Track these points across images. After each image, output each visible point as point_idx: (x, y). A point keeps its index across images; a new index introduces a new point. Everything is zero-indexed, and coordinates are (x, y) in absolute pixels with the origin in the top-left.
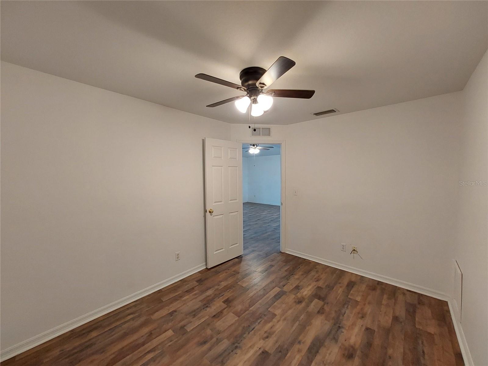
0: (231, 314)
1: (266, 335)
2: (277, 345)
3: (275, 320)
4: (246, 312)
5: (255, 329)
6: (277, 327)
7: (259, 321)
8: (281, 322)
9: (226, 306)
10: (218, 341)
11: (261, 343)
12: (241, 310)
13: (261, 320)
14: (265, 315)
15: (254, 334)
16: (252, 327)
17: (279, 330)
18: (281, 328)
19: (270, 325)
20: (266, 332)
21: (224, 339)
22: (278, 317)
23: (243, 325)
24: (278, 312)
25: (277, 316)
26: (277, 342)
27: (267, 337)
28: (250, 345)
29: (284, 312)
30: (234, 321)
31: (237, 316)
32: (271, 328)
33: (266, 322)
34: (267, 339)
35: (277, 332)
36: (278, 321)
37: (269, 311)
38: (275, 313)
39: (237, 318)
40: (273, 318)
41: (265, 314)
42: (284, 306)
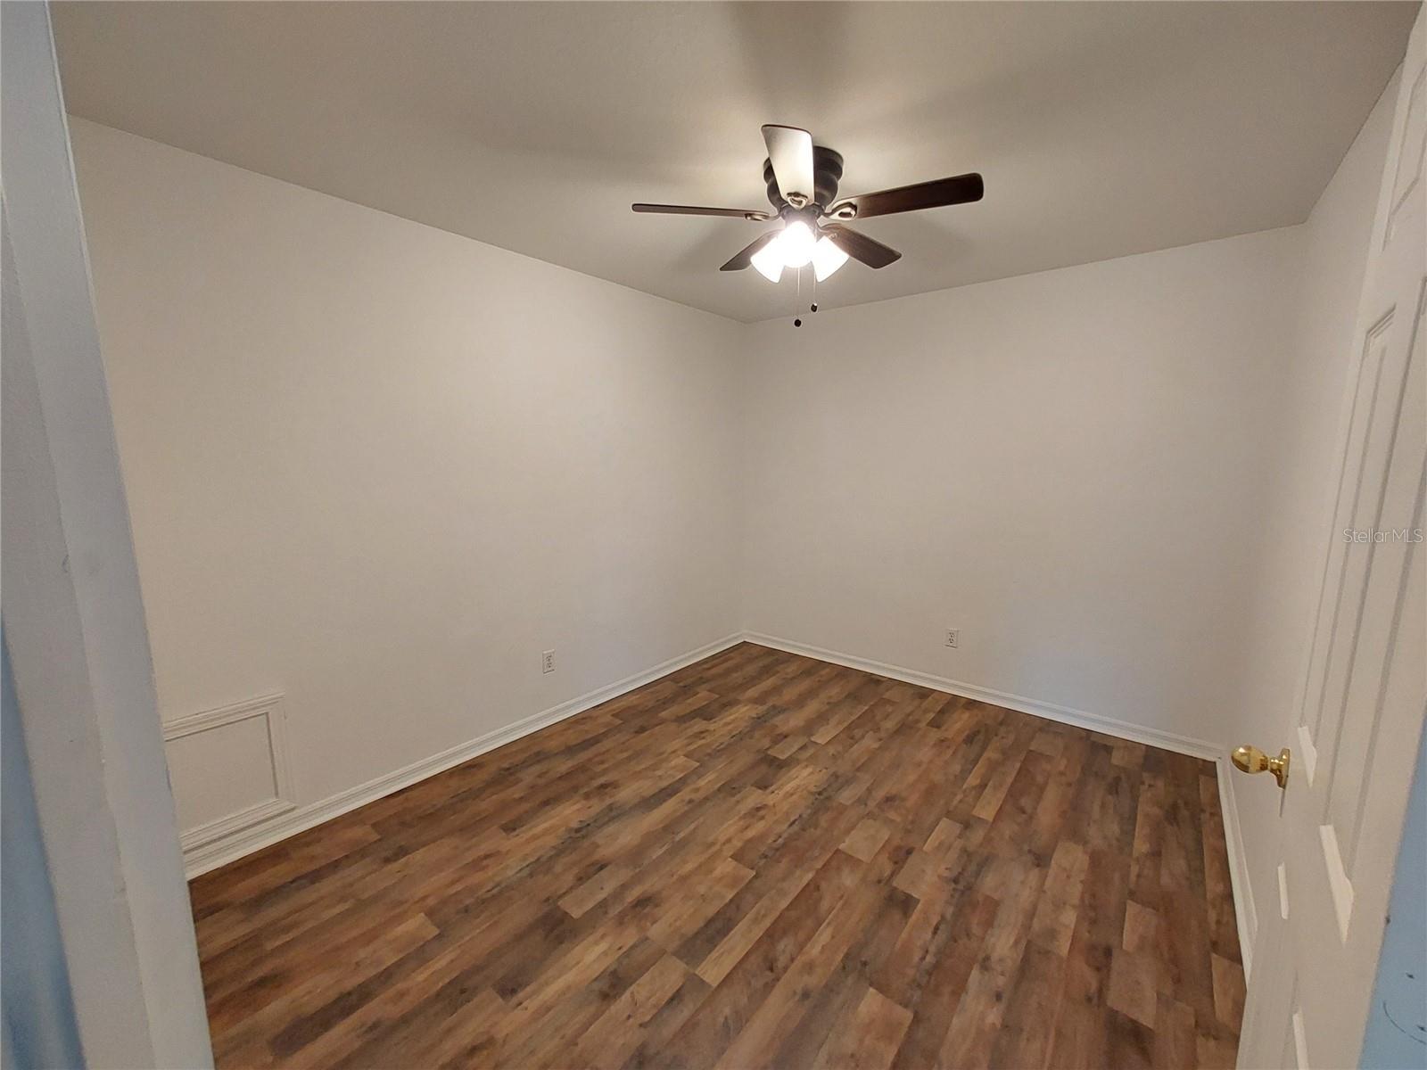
0: (864, 857)
1: (762, 813)
2: (738, 797)
3: (737, 844)
4: (819, 865)
5: (789, 823)
6: (732, 830)
7: (781, 841)
8: (722, 838)
9: (895, 884)
10: (861, 801)
11: (770, 799)
12: (839, 869)
13: (775, 845)
14: (766, 857)
15: (787, 814)
16: (796, 828)
17: (731, 822)
18: (725, 826)
19: (750, 833)
20: (763, 818)
21: (853, 804)
22: (729, 851)
23: (819, 832)
24: (726, 867)
25: (731, 853)
26: (738, 802)
27: (758, 809)
28: (794, 797)
29: (705, 868)
30: (847, 840)
31: (844, 853)
32: (747, 828)
33: (761, 837)
34: (759, 806)
35: (737, 818)
36: (729, 841)
37: (752, 869)
38: (734, 863)
39: (842, 846)
40: (742, 849)
41: (763, 861)
42: (702, 889)
